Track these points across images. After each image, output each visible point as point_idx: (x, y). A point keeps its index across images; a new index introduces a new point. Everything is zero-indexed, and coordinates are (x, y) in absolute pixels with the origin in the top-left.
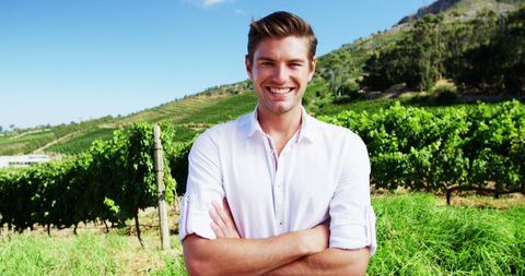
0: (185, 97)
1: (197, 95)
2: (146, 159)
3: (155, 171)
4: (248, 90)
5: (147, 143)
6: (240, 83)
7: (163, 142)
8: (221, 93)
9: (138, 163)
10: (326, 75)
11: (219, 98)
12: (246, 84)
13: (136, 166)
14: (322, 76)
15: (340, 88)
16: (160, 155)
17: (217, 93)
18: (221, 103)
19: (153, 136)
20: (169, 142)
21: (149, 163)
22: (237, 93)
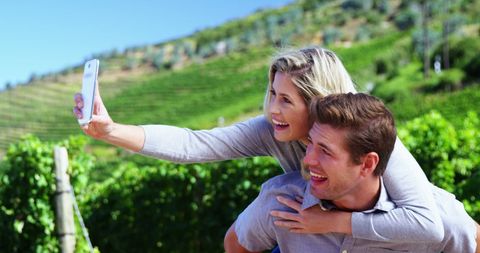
0: (32, 80)
1: (65, 73)
2: (40, 212)
3: (58, 234)
4: (198, 60)
5: (42, 181)
6: (176, 42)
7: (73, 180)
8: (127, 69)
9: (24, 219)
10: (400, 17)
11: (121, 82)
12: (192, 44)
13: (19, 226)
14: (391, 19)
15: (439, 52)
16: (68, 204)
17: (116, 67)
18: (126, 94)
19: (53, 167)
20: (83, 179)
21: (47, 220)
22: (168, 66)
